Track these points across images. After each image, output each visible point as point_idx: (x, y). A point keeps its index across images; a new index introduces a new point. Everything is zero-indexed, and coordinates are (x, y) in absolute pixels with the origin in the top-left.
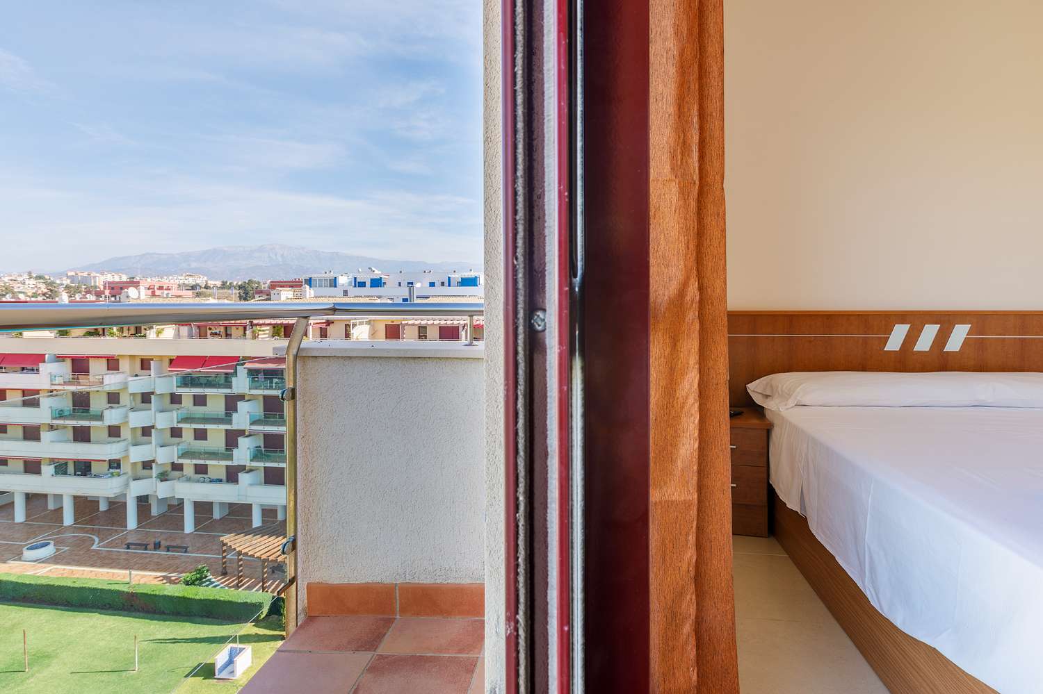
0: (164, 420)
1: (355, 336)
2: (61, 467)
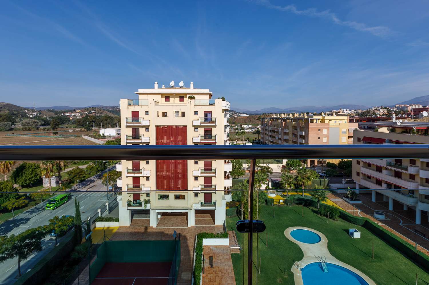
2: (389, 186)
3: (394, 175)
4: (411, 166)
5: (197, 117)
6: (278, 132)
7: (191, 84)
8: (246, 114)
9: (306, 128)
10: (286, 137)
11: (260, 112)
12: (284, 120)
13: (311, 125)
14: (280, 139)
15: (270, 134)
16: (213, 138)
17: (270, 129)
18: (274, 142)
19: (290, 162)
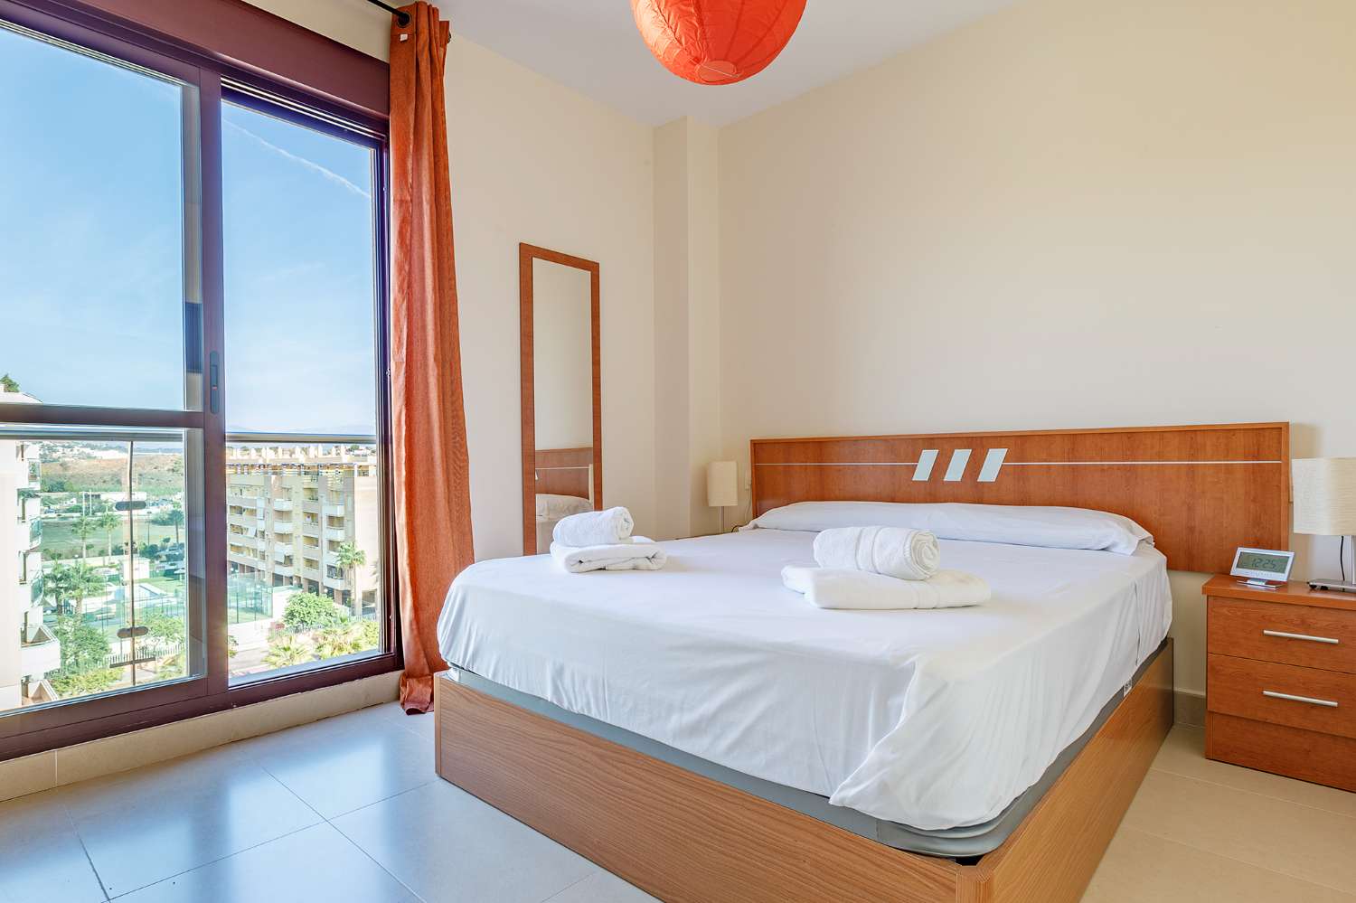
10: (283, 527)
13: (361, 483)
14: (263, 533)
18: (238, 547)
19: (297, 608)
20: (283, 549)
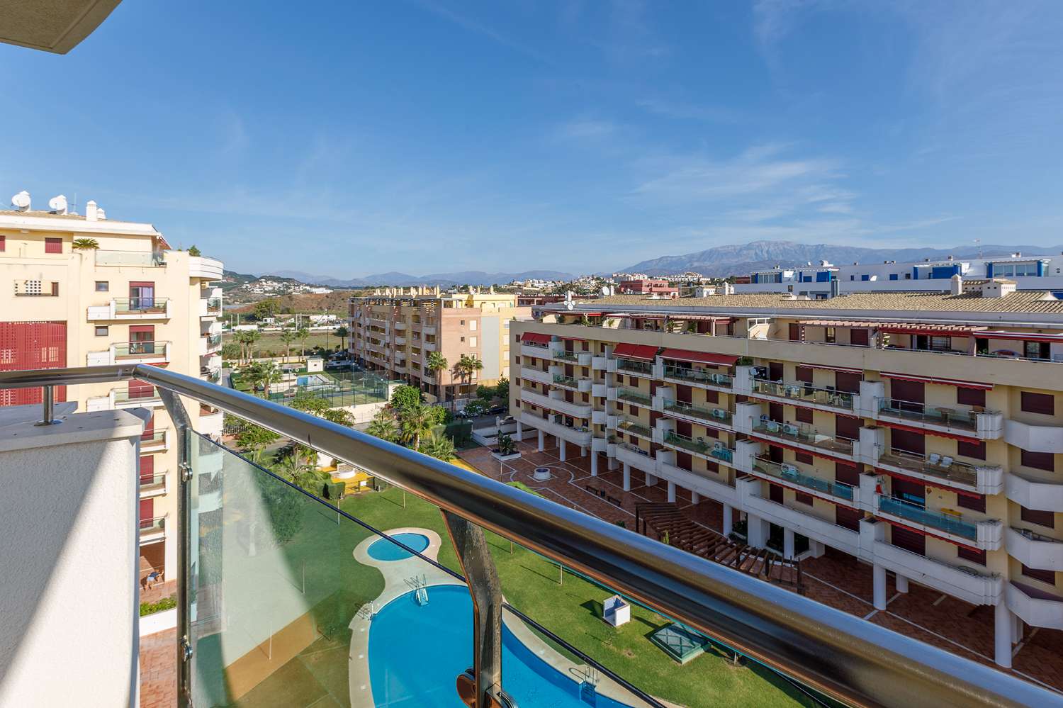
0: (612, 395)
1: (751, 335)
2: (559, 417)
3: (564, 397)
4: (584, 379)
5: (103, 296)
6: (383, 331)
7: (88, 208)
8: (327, 287)
9: (435, 320)
10: (399, 341)
11: (361, 282)
12: (397, 302)
13: (446, 312)
14: (388, 344)
15: (368, 334)
16: (158, 350)
17: (368, 323)
18: (376, 353)
19: (399, 396)
20: (399, 355)
